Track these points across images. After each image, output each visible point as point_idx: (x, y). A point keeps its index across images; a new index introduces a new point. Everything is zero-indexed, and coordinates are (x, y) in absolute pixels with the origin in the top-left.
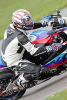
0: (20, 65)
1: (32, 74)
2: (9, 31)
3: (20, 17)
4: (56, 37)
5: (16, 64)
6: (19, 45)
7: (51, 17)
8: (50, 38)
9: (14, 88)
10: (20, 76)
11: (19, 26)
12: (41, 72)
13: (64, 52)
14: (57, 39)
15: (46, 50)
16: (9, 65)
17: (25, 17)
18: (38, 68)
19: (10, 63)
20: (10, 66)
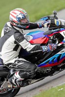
0: (16, 62)
2: (6, 29)
4: (52, 38)
7: (47, 18)
8: (46, 38)
9: (9, 86)
13: (59, 53)
14: (53, 40)
16: (5, 62)
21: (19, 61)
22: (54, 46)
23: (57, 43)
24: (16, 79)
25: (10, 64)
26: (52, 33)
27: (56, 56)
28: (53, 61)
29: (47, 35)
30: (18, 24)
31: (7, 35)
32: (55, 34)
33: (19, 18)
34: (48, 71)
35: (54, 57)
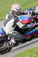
3: (16, 8)
4: (32, 20)
6: (14, 22)
12: (24, 38)
16: (7, 33)
17: (19, 8)
19: (8, 32)
21: (15, 33)
22: (34, 25)
23: (35, 23)
26: (33, 18)
27: (34, 30)
28: (32, 33)
29: (30, 19)
32: (34, 18)
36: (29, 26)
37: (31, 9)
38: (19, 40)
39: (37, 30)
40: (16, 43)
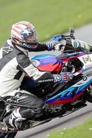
0: (18, 95)
1: (32, 108)
2: (5, 49)
3: (20, 31)
4: (66, 64)
5: (12, 94)
6: (18, 68)
7: (61, 37)
8: (58, 64)
10: (14, 112)
11: (18, 42)
13: (75, 85)
14: (67, 67)
15: (53, 78)
18: (40, 102)
20: (3, 96)
21: (21, 94)
23: (74, 71)
24: (14, 119)
25: (9, 97)
26: (68, 57)
27: (71, 89)
28: (65, 96)
29: (60, 61)
30: (23, 43)
31: (7, 57)
32: (70, 59)
33: (25, 35)
34: (57, 110)
35: (67, 90)
36: (57, 78)
37: (62, 36)
38: (33, 111)
39: (77, 88)
40: (24, 119)
